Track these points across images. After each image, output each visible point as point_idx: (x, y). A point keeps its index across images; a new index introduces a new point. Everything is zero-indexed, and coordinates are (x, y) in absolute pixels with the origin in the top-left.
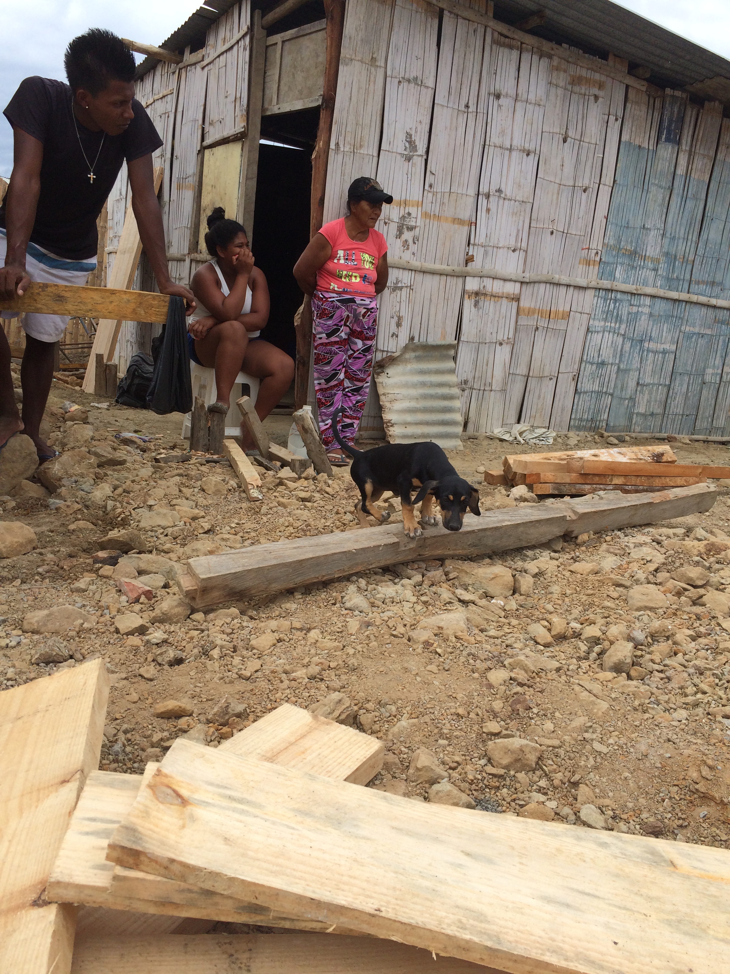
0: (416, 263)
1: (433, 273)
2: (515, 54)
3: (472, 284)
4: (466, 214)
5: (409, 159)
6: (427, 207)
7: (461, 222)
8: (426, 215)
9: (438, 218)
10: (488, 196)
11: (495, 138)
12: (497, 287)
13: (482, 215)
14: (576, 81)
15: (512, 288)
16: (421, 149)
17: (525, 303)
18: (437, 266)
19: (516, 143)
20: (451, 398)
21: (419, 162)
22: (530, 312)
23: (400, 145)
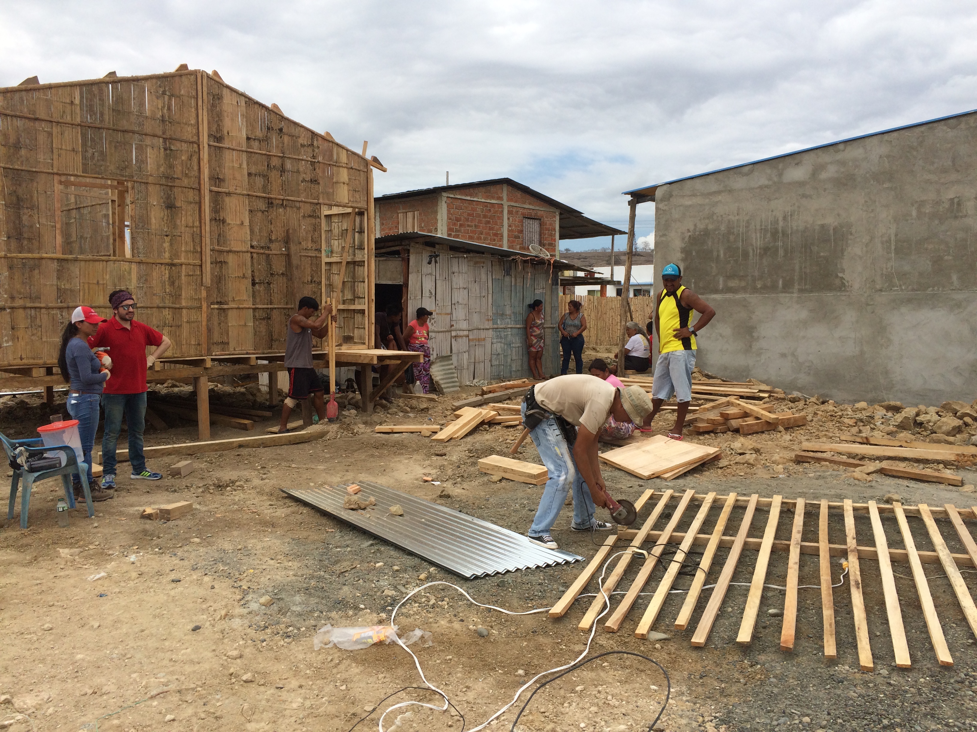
0: (436, 330)
1: (441, 332)
2: (457, 259)
3: (454, 334)
4: (449, 311)
5: (430, 297)
6: (437, 311)
7: (448, 314)
8: (437, 314)
9: (441, 314)
10: (455, 304)
11: (454, 286)
12: (461, 333)
13: (454, 310)
14: (476, 263)
15: (466, 333)
16: (434, 294)
17: (471, 337)
18: (442, 330)
19: (461, 286)
20: (453, 373)
21: (434, 298)
22: (473, 340)
23: (428, 294)
